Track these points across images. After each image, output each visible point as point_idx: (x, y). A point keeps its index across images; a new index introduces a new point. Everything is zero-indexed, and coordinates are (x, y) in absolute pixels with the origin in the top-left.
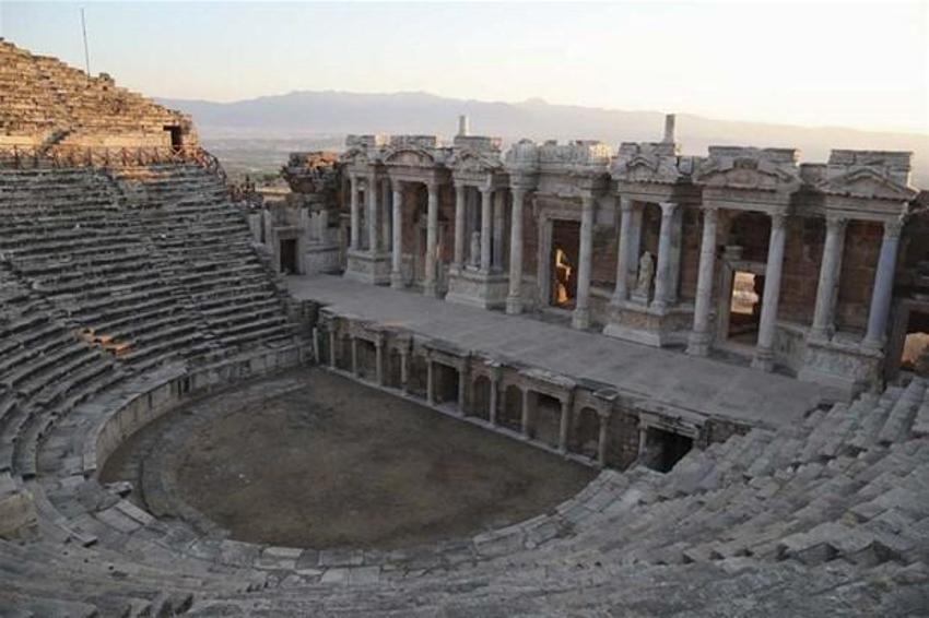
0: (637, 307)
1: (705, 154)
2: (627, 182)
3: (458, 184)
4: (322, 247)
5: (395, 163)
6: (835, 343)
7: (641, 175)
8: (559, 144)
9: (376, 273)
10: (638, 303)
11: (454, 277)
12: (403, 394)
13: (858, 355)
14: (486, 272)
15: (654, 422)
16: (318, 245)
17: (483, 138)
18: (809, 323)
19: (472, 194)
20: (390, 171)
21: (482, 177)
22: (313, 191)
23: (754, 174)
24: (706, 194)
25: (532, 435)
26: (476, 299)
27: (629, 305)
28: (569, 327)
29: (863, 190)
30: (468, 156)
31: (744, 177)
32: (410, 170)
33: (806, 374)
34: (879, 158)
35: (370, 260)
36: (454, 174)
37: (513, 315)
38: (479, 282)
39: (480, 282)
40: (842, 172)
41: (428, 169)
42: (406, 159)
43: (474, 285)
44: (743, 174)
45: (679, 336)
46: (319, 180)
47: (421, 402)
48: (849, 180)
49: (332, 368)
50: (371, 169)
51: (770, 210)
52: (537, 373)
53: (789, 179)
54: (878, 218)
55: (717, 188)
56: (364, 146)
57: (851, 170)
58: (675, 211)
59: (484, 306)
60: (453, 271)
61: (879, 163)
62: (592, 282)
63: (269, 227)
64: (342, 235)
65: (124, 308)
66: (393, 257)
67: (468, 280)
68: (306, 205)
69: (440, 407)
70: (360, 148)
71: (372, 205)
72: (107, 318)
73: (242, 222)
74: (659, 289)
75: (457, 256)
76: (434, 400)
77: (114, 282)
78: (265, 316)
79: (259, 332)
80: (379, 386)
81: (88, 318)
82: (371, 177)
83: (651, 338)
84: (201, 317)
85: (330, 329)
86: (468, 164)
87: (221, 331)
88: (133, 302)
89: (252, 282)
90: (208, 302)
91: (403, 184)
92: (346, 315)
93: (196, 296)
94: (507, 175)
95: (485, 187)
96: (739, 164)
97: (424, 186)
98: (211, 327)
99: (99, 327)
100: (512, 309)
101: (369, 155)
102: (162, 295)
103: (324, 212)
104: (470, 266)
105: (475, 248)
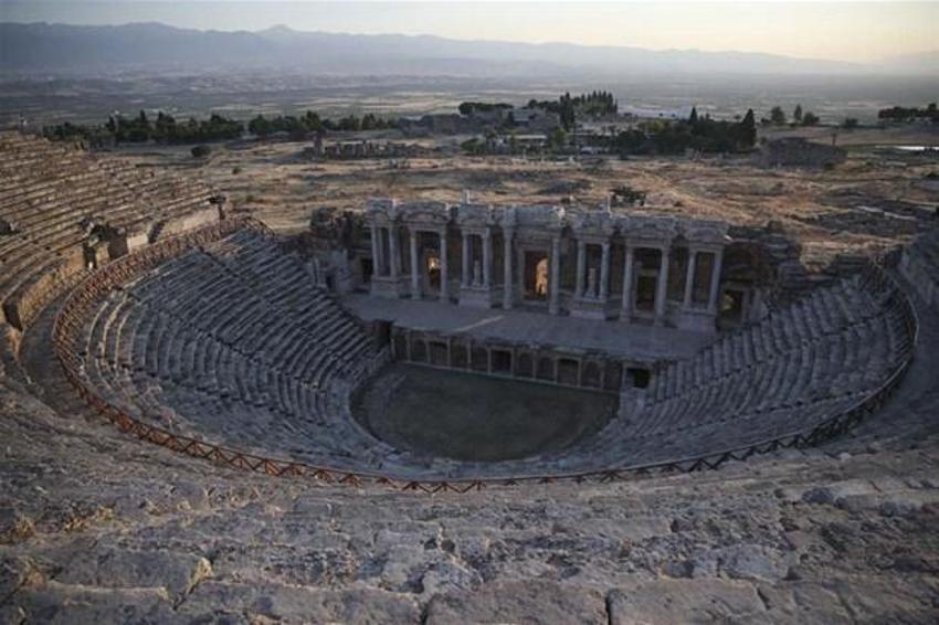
0: (590, 300)
2: (583, 234)
3: (464, 233)
5: (414, 220)
6: (697, 310)
7: (592, 230)
9: (398, 290)
10: (589, 297)
11: (464, 290)
12: (469, 371)
13: (705, 315)
14: (488, 286)
16: (344, 274)
17: (483, 206)
18: (682, 300)
19: (475, 240)
20: (409, 225)
21: (483, 229)
22: (336, 236)
23: (654, 231)
24: (628, 240)
25: (559, 380)
26: (482, 302)
27: (585, 300)
28: (547, 313)
29: (707, 239)
30: (472, 217)
32: (426, 224)
33: (682, 326)
34: (713, 224)
36: (462, 228)
37: (509, 310)
38: (483, 292)
39: (485, 292)
41: (442, 224)
42: (422, 217)
43: (479, 294)
44: (648, 231)
45: (613, 312)
46: (339, 228)
47: (483, 373)
48: (699, 234)
49: (409, 362)
50: (392, 223)
51: (663, 248)
52: (561, 349)
53: (671, 233)
54: (712, 251)
55: (634, 237)
56: (384, 207)
57: (702, 229)
58: (610, 249)
59: (489, 306)
60: (463, 286)
61: (714, 226)
62: (560, 287)
63: (318, 269)
64: (356, 264)
65: (289, 353)
66: (411, 280)
67: (475, 292)
68: (333, 248)
69: (498, 374)
70: (380, 208)
71: (392, 246)
72: (288, 362)
73: (299, 270)
74: (602, 289)
75: (465, 277)
76: (493, 371)
77: (271, 336)
78: (354, 336)
79: (358, 348)
80: (449, 368)
81: (281, 364)
82: (390, 227)
83: (599, 316)
84: (325, 346)
85: (407, 338)
86: (473, 221)
87: (339, 353)
88: (289, 347)
89: (332, 314)
90: (322, 335)
91: (418, 232)
92: (416, 328)
93: (313, 332)
94: (501, 229)
95: (486, 235)
96: (645, 226)
97: (437, 235)
98: (334, 351)
99: (290, 369)
100: (507, 306)
101: (389, 213)
102: (298, 337)
103: (345, 252)
104: (475, 283)
105: (476, 272)
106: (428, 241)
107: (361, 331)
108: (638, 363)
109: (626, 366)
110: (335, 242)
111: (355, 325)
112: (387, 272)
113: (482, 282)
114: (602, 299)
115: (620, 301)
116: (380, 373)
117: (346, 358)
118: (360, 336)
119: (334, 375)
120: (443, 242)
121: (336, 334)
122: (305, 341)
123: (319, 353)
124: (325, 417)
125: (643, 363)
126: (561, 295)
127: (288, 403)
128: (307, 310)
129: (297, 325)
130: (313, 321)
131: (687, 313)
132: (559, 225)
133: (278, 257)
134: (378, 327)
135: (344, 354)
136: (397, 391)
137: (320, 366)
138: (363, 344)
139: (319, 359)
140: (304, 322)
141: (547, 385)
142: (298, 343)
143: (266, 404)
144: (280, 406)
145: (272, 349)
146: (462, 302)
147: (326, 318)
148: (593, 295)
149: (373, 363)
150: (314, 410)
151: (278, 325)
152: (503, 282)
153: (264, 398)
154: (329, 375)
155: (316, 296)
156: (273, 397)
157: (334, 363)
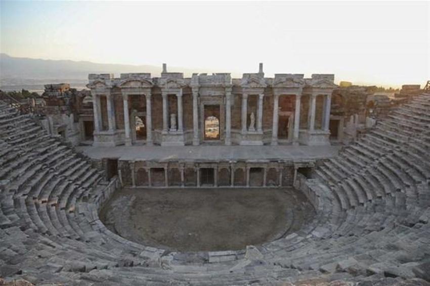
0: (252, 133)
1: (273, 77)
2: (247, 88)
3: (164, 94)
4: (73, 133)
5: (127, 87)
7: (253, 85)
8: (208, 75)
9: (115, 141)
11: (165, 135)
12: (183, 187)
13: (324, 135)
14: (182, 131)
15: (300, 166)
16: (72, 132)
17: (178, 73)
18: (309, 129)
19: (170, 100)
20: (122, 90)
21: (178, 90)
22: (64, 104)
23: (291, 83)
24: (276, 90)
26: (178, 142)
27: (249, 133)
28: (225, 145)
29: (323, 86)
30: (171, 81)
31: (288, 84)
32: (135, 89)
33: (310, 143)
34: (326, 76)
35: (111, 135)
36: (162, 90)
38: (178, 135)
39: (180, 135)
40: (317, 81)
41: (148, 88)
42: (132, 84)
43: (176, 137)
44: (288, 83)
45: (267, 140)
46: (67, 98)
47: (193, 187)
48: (319, 83)
50: (109, 90)
51: (297, 94)
52: (251, 161)
54: (326, 94)
55: (280, 88)
56: (103, 79)
57: (320, 80)
58: (264, 97)
59: (183, 145)
60: (164, 132)
61: (326, 78)
62: (232, 127)
63: (52, 126)
64: (80, 126)
65: (34, 182)
66: (124, 133)
67: (173, 135)
68: (63, 112)
69: (205, 186)
70: (100, 80)
71: (109, 108)
72: (34, 189)
73: (36, 125)
74: (260, 124)
75: (165, 125)
76: (201, 185)
77: (14, 169)
78: (88, 170)
79: (93, 179)
80: (167, 187)
81: (28, 190)
82: (108, 94)
83: (259, 143)
84: (66, 178)
85: (132, 168)
86: (171, 85)
87: (79, 183)
88: (33, 178)
89: (68, 155)
90: (62, 169)
91: (129, 96)
92: (138, 160)
93: (54, 167)
94: (191, 88)
95: (179, 94)
96: (287, 80)
97: (144, 96)
98: (74, 182)
99: (37, 194)
100: (196, 143)
101: (107, 83)
102: (41, 170)
103: (72, 115)
104: (173, 129)
105: (173, 122)
106: (137, 102)
107: (93, 167)
108: (306, 163)
109: (297, 167)
110: (64, 108)
111: (87, 163)
112: (105, 128)
113: (177, 128)
114: (260, 131)
115: (271, 133)
116: (114, 196)
117: (86, 185)
118: (94, 170)
119: (78, 199)
120: (148, 102)
121: (73, 170)
122: (47, 174)
123: (61, 183)
124: (81, 232)
125: (308, 163)
126: (232, 133)
127: (41, 223)
128: (45, 152)
129: (39, 162)
130: (53, 159)
131: (312, 135)
132: (231, 83)
133: (15, 115)
134: (106, 163)
135: (83, 183)
136: (134, 207)
137: (64, 192)
138: (96, 176)
139: (63, 186)
140: (45, 160)
141: (243, 188)
142: (41, 175)
143: (15, 225)
144: (33, 225)
145: (16, 179)
146: (163, 144)
147: (63, 157)
148: (254, 130)
149: (108, 188)
150: (69, 227)
151: (21, 160)
152: (192, 127)
153: (11, 219)
154: (74, 199)
155: (53, 143)
156: (22, 217)
157: (76, 189)
